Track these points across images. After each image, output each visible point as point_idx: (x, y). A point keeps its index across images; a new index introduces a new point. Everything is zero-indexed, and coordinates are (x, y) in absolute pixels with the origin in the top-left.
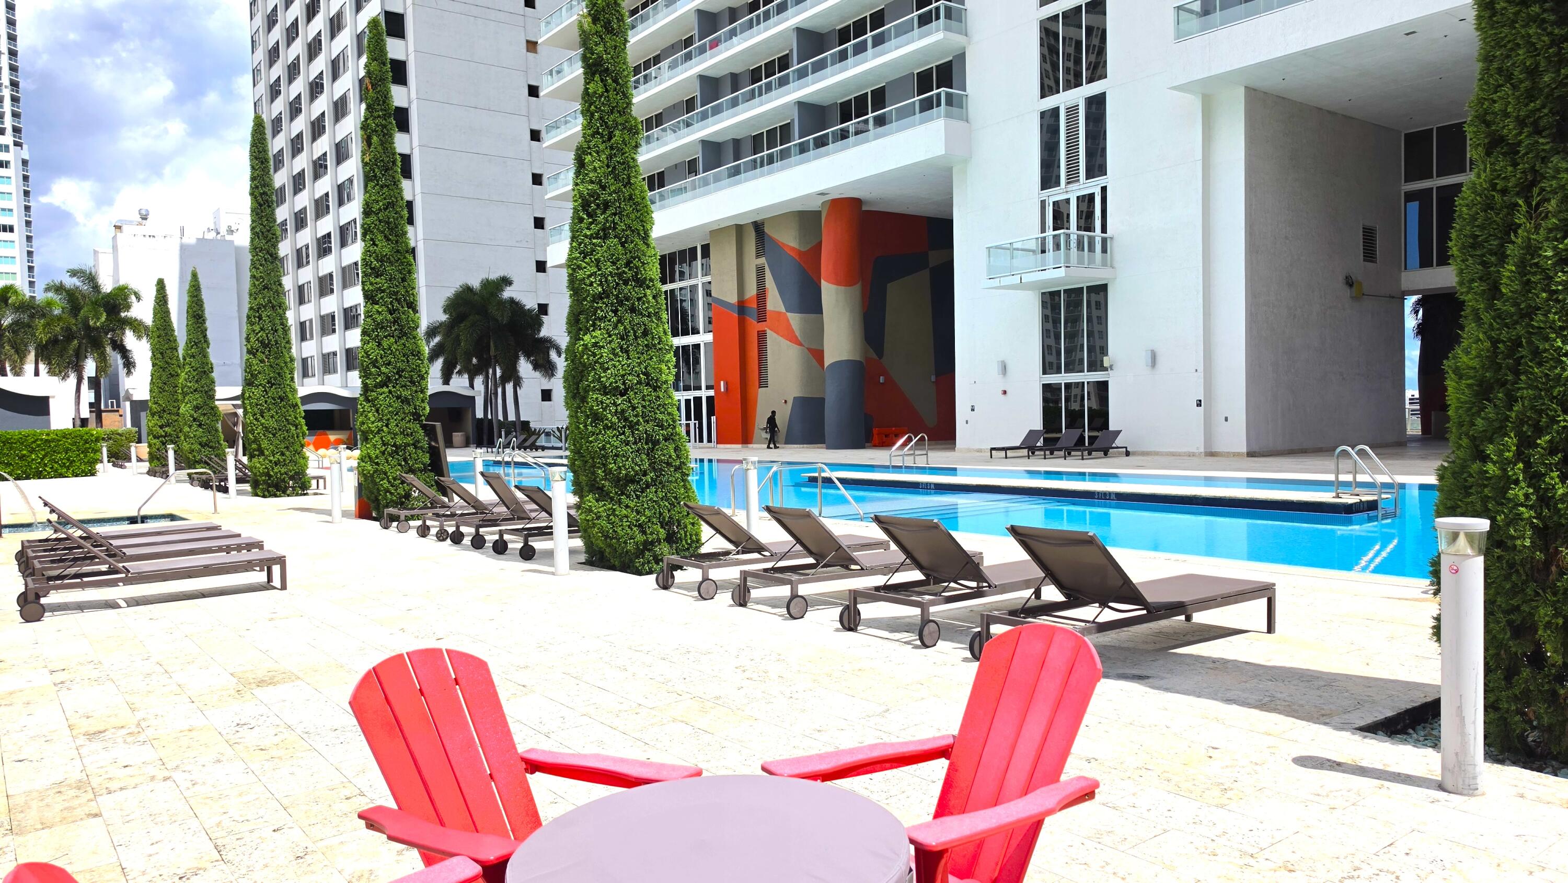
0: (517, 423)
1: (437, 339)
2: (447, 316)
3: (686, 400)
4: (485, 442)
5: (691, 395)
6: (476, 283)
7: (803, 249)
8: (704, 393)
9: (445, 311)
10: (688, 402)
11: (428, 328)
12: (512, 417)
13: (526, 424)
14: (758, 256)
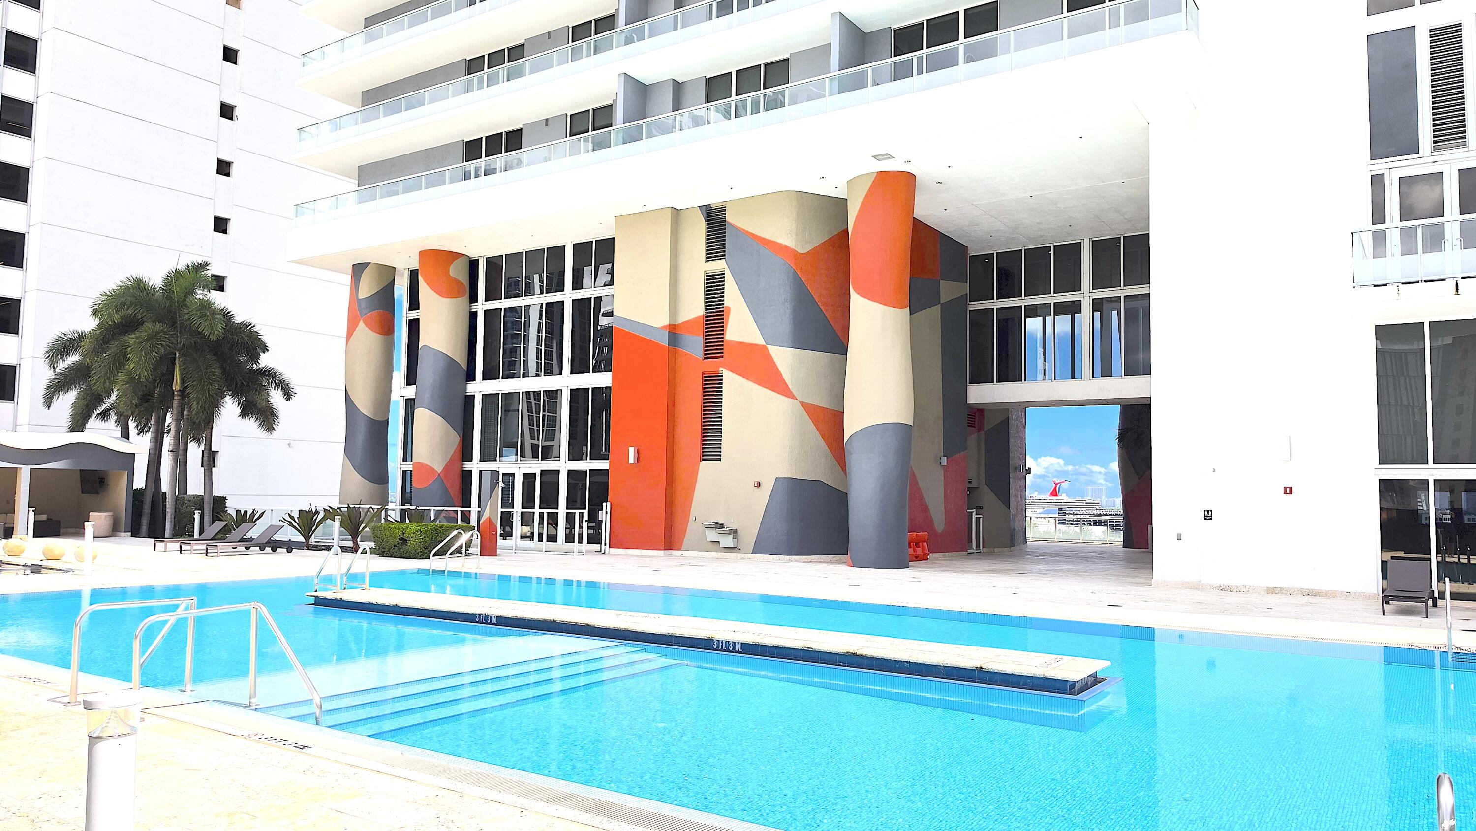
0: (206, 499)
1: (74, 358)
2: (97, 322)
3: (525, 475)
4: (144, 528)
5: (536, 467)
6: (156, 279)
7: (802, 250)
8: (563, 465)
9: (95, 313)
10: (529, 478)
11: (57, 340)
12: (195, 487)
13: (220, 503)
14: (709, 258)
